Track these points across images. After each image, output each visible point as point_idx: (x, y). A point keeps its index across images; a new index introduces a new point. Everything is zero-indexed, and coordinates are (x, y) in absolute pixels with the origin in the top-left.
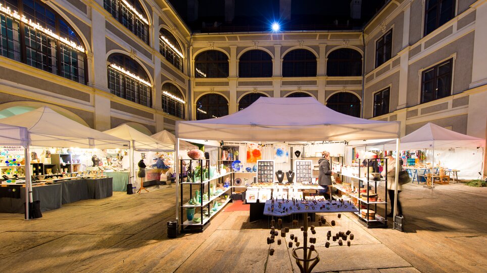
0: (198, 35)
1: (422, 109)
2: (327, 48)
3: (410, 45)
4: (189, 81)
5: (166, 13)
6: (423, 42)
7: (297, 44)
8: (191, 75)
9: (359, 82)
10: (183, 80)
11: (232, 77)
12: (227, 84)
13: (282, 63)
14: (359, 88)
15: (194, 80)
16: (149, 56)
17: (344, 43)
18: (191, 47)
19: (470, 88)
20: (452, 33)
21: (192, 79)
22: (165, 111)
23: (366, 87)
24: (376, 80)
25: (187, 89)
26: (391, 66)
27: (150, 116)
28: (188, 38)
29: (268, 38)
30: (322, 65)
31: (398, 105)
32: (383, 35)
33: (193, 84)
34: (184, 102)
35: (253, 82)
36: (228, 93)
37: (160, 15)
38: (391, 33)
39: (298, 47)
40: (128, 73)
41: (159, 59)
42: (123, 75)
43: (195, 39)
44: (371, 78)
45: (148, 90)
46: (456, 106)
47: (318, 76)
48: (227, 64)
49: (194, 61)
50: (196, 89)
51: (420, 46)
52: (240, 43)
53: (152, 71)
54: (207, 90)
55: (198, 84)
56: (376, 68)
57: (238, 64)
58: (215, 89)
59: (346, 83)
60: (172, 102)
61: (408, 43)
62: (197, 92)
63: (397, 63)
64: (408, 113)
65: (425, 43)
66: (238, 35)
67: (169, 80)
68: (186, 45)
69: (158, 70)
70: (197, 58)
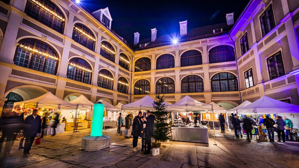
0: (136, 52)
1: (272, 84)
2: (208, 47)
3: (257, 42)
4: (132, 74)
5: (123, 47)
6: (263, 41)
7: (189, 48)
8: (133, 71)
9: (234, 65)
10: (128, 74)
11: (153, 70)
12: (150, 74)
13: (180, 59)
14: (234, 68)
15: (134, 73)
16: (114, 67)
17: (219, 43)
18: (134, 58)
19: (293, 70)
20: (276, 36)
21: (133, 73)
22: (118, 91)
23: (239, 68)
24: (244, 63)
25: (130, 78)
26: (250, 55)
27: (112, 94)
28: (132, 54)
29: (171, 47)
30: (205, 57)
31: (258, 81)
32: (242, 36)
33: (133, 75)
34: (128, 85)
35: (164, 71)
36: (150, 79)
37: (120, 49)
38: (247, 36)
39: (189, 49)
40: (105, 77)
41: (118, 67)
42: (103, 77)
43: (135, 54)
44: (241, 62)
45: (112, 82)
46: (291, 82)
47: (203, 64)
48: (150, 63)
49: (134, 64)
50: (134, 78)
51: (262, 43)
52: (157, 52)
53: (114, 73)
54: (140, 78)
55: (135, 75)
56: (242, 55)
57: (156, 63)
58: (144, 77)
59: (224, 66)
60: (122, 86)
61: (256, 41)
62: (135, 79)
63: (252, 53)
64: (264, 86)
65: (265, 41)
66: (155, 49)
67: (122, 75)
68: (131, 57)
69: (117, 72)
70: (136, 63)
